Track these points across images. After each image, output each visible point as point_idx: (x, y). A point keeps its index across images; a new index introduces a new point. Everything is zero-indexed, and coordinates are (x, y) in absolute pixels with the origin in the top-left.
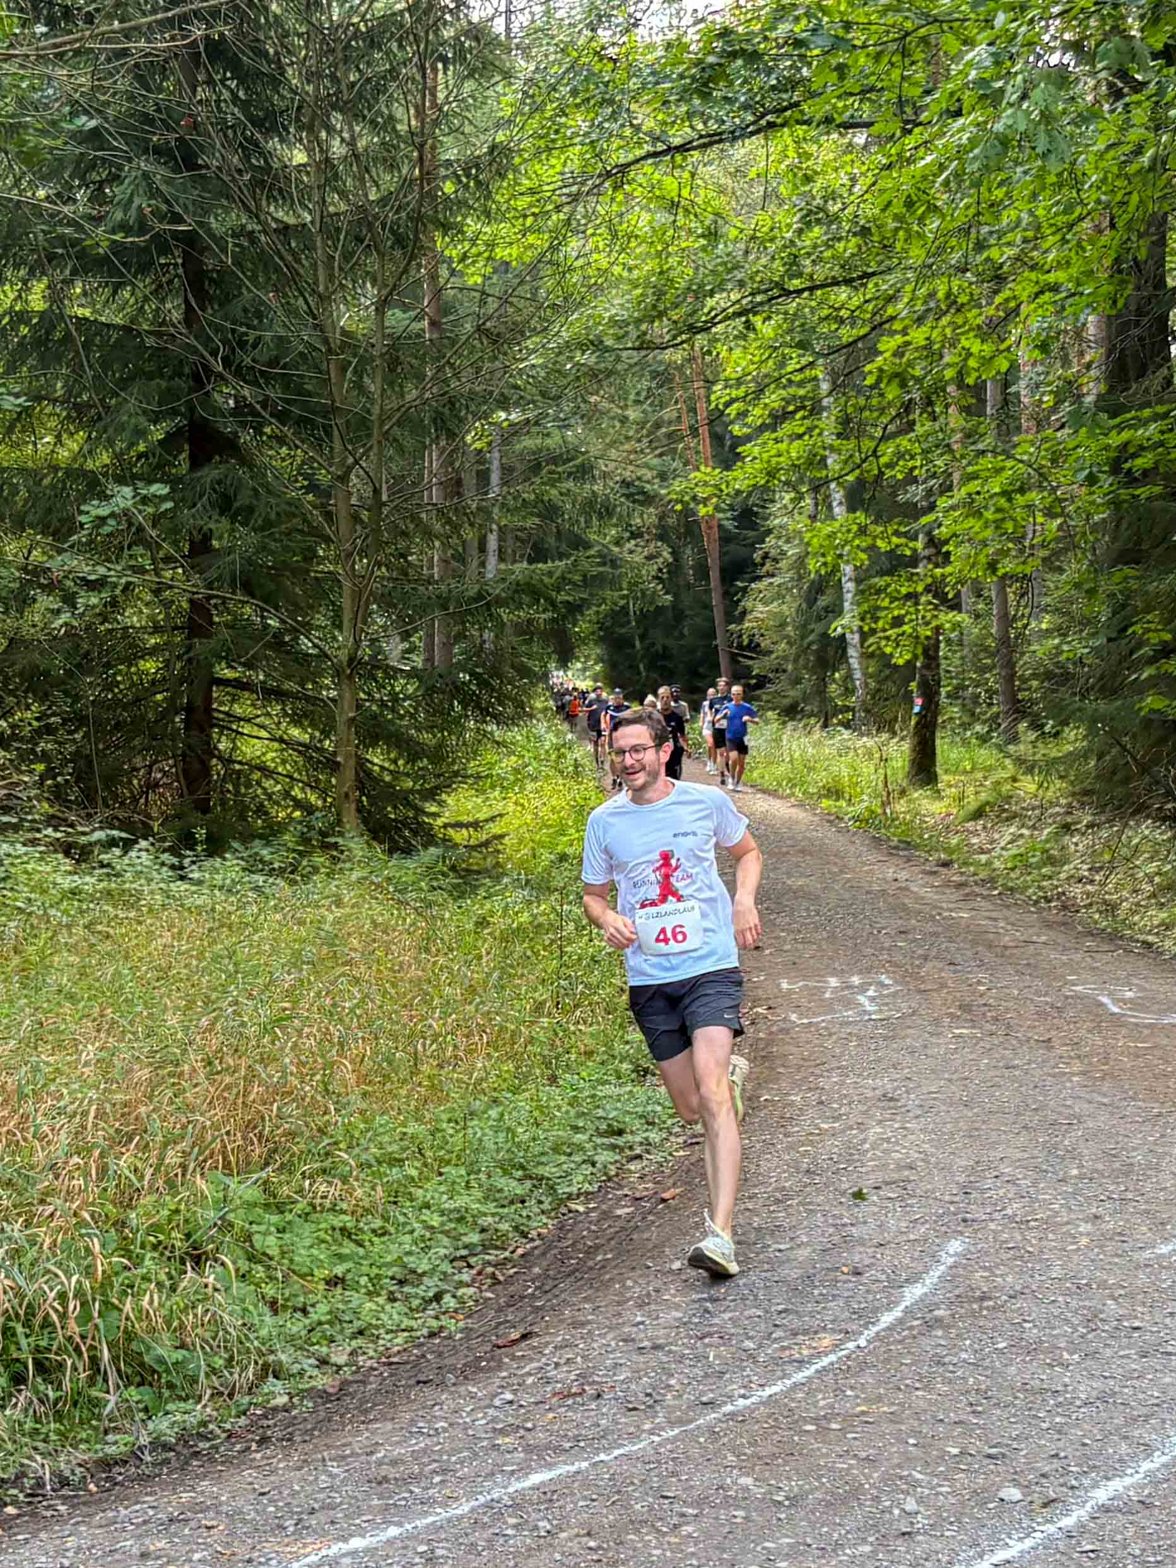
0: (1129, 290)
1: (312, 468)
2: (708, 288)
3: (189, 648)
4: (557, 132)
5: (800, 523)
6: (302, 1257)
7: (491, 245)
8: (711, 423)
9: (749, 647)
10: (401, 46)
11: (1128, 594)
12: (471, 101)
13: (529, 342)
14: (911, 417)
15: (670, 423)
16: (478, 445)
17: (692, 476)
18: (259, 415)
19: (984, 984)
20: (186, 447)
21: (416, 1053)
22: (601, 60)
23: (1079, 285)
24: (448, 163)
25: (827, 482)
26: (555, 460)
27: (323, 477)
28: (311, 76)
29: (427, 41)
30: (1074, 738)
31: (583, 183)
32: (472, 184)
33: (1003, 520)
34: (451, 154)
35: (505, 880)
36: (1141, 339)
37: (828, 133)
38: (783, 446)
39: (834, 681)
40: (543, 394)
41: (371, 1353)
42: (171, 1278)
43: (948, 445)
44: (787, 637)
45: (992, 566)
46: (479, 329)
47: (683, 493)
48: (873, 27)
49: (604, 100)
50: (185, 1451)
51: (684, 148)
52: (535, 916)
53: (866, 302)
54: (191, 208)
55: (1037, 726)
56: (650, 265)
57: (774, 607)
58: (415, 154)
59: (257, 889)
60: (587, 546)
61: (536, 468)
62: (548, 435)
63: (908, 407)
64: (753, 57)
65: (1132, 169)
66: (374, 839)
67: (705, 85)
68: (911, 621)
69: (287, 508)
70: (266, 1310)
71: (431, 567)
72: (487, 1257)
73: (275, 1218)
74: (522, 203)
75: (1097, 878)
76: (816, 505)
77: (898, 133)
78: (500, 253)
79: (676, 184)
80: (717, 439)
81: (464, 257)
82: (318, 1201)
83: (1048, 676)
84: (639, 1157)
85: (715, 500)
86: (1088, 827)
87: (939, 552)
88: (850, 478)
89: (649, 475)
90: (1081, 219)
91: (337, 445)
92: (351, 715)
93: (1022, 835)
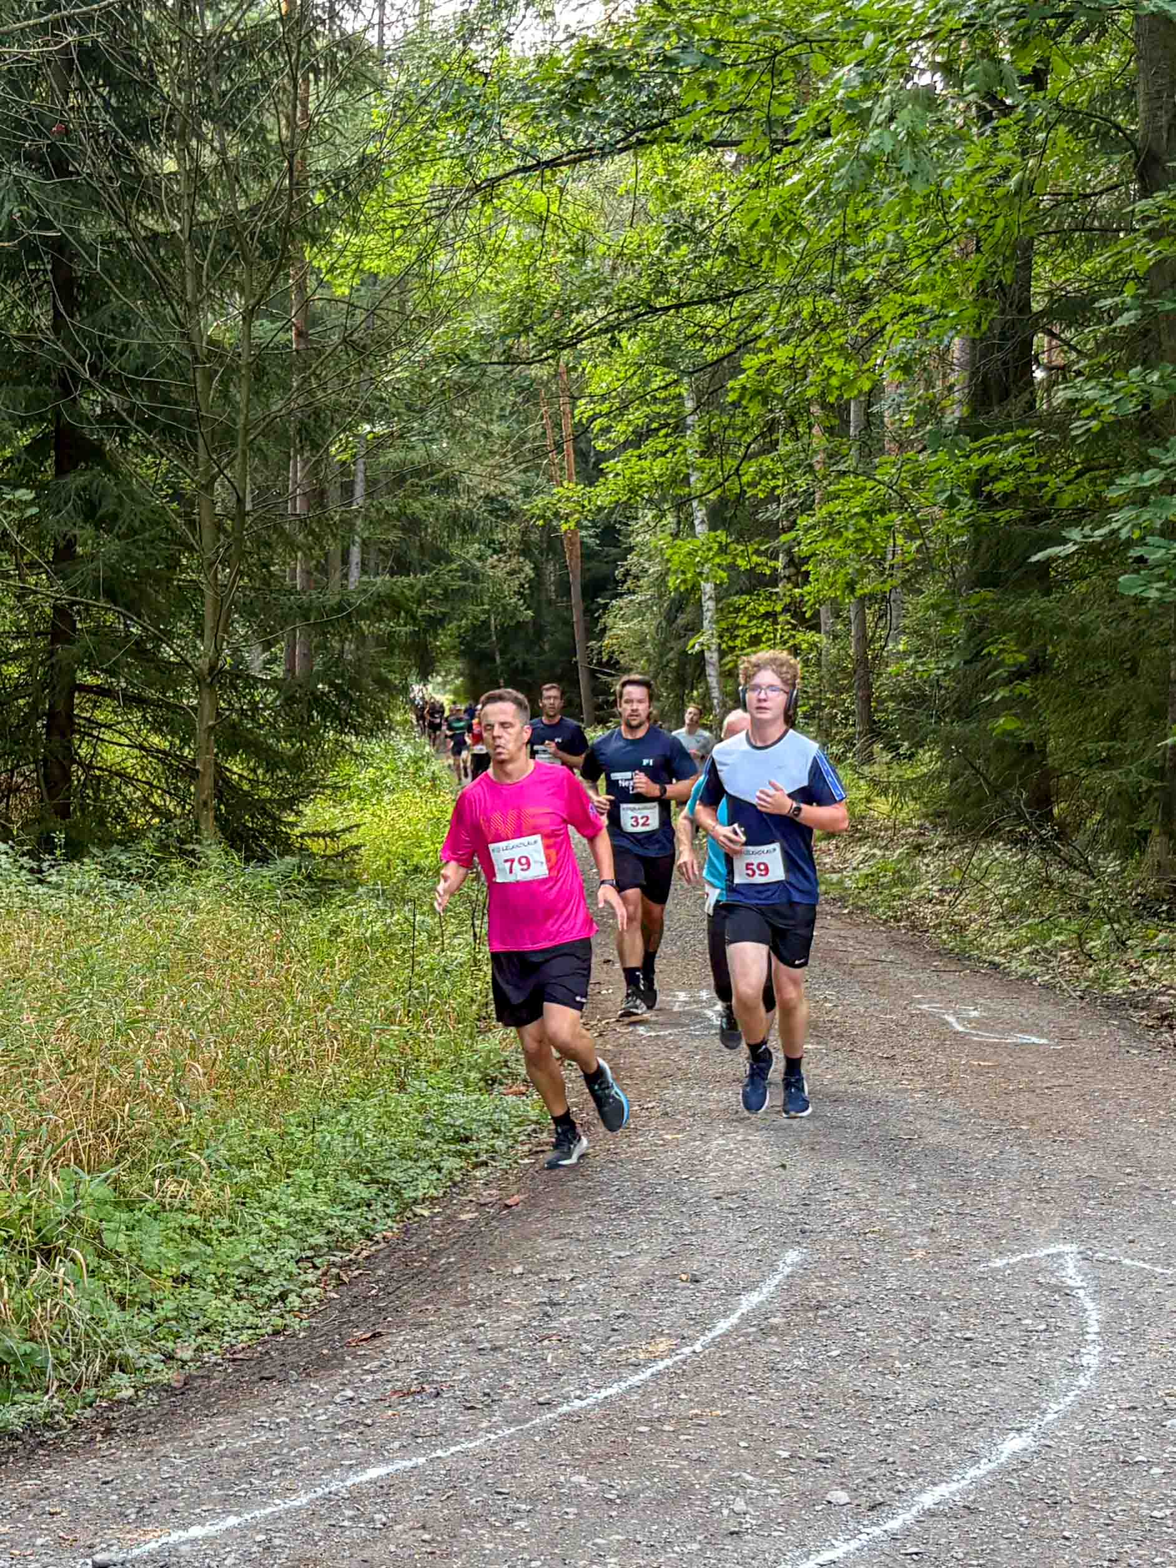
0: (994, 313)
1: (177, 476)
2: (575, 304)
3: (52, 654)
4: (427, 145)
5: (661, 540)
6: (150, 1253)
7: (359, 257)
8: (576, 438)
9: (608, 664)
10: (273, 56)
11: (984, 618)
12: (341, 112)
13: (394, 355)
14: (774, 437)
15: (535, 439)
16: (343, 457)
17: (555, 491)
18: (124, 422)
19: (831, 1001)
20: (53, 453)
21: (267, 1059)
22: (472, 74)
23: (943, 307)
24: (318, 174)
25: (689, 499)
26: (418, 473)
27: (188, 485)
28: (183, 85)
29: (299, 53)
30: (928, 761)
31: (452, 197)
32: (341, 195)
33: (863, 540)
34: (323, 165)
35: (360, 890)
36: (1004, 363)
37: (698, 152)
38: (646, 464)
39: (692, 699)
40: (409, 407)
41: (216, 1349)
42: (20, 1271)
43: (811, 466)
44: (647, 654)
45: (851, 586)
46: (344, 341)
47: (546, 508)
48: (743, 46)
49: (474, 114)
50: (31, 1441)
51: (553, 164)
52: (388, 926)
53: (732, 320)
54: (61, 215)
55: (892, 747)
56: (518, 279)
57: (633, 624)
58: (286, 164)
59: (115, 893)
60: (449, 559)
61: (400, 480)
62: (413, 448)
63: (772, 426)
64: (622, 73)
65: (999, 192)
66: (231, 846)
67: (575, 101)
68: (769, 640)
69: (150, 515)
70: (114, 1305)
71: (293, 578)
72: (332, 1258)
73: (125, 1216)
74: (392, 214)
75: (947, 898)
76: (679, 523)
77: (767, 152)
78: (367, 264)
79: (544, 200)
80: (582, 455)
81: (331, 269)
82: (168, 1200)
83: (905, 697)
84: (485, 1164)
85: (577, 516)
86: (940, 848)
87: (798, 572)
88: (711, 496)
89: (512, 490)
90: (947, 241)
91: (202, 455)
92: (211, 723)
93: (874, 855)
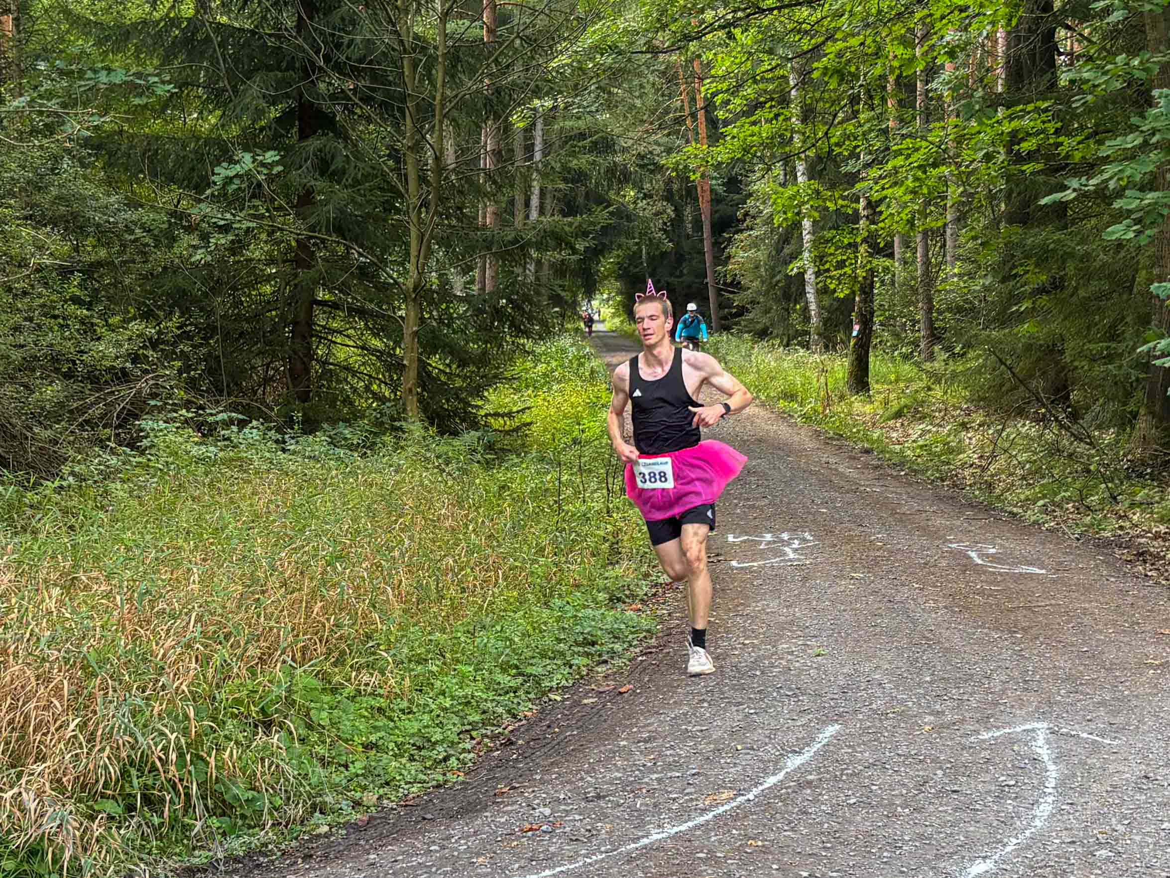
3: (296, 276)
9: (731, 284)
14: (856, 108)
15: (675, 110)
16: (521, 125)
18: (350, 99)
20: (297, 123)
25: (792, 156)
26: (582, 136)
38: (756, 128)
39: (795, 311)
41: (393, 798)
43: (882, 130)
44: (761, 276)
47: (679, 163)
53: (823, 18)
55: (948, 349)
57: (751, 253)
63: (854, 100)
69: (370, 171)
71: (484, 218)
72: (485, 731)
75: (984, 464)
76: (785, 175)
80: (713, 123)
82: (362, 687)
83: (959, 309)
85: (702, 170)
86: (980, 425)
87: (874, 212)
89: (658, 150)
91: (409, 123)
92: (415, 329)
93: (929, 431)
